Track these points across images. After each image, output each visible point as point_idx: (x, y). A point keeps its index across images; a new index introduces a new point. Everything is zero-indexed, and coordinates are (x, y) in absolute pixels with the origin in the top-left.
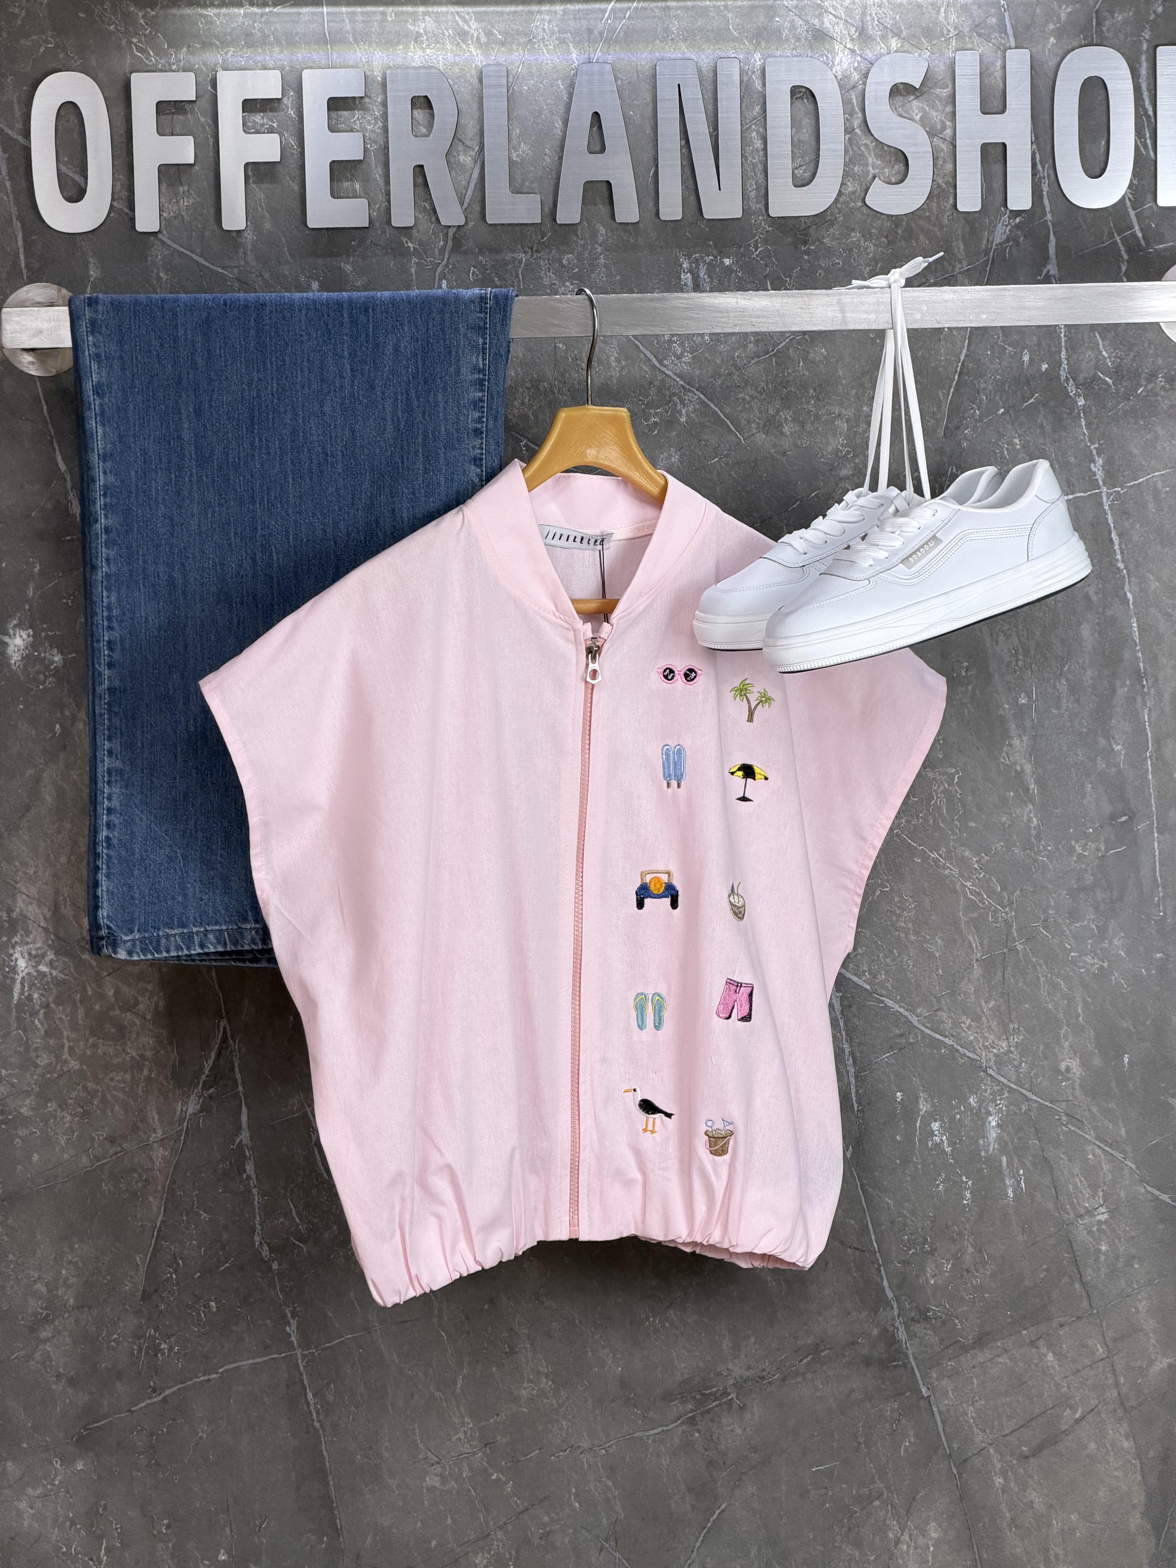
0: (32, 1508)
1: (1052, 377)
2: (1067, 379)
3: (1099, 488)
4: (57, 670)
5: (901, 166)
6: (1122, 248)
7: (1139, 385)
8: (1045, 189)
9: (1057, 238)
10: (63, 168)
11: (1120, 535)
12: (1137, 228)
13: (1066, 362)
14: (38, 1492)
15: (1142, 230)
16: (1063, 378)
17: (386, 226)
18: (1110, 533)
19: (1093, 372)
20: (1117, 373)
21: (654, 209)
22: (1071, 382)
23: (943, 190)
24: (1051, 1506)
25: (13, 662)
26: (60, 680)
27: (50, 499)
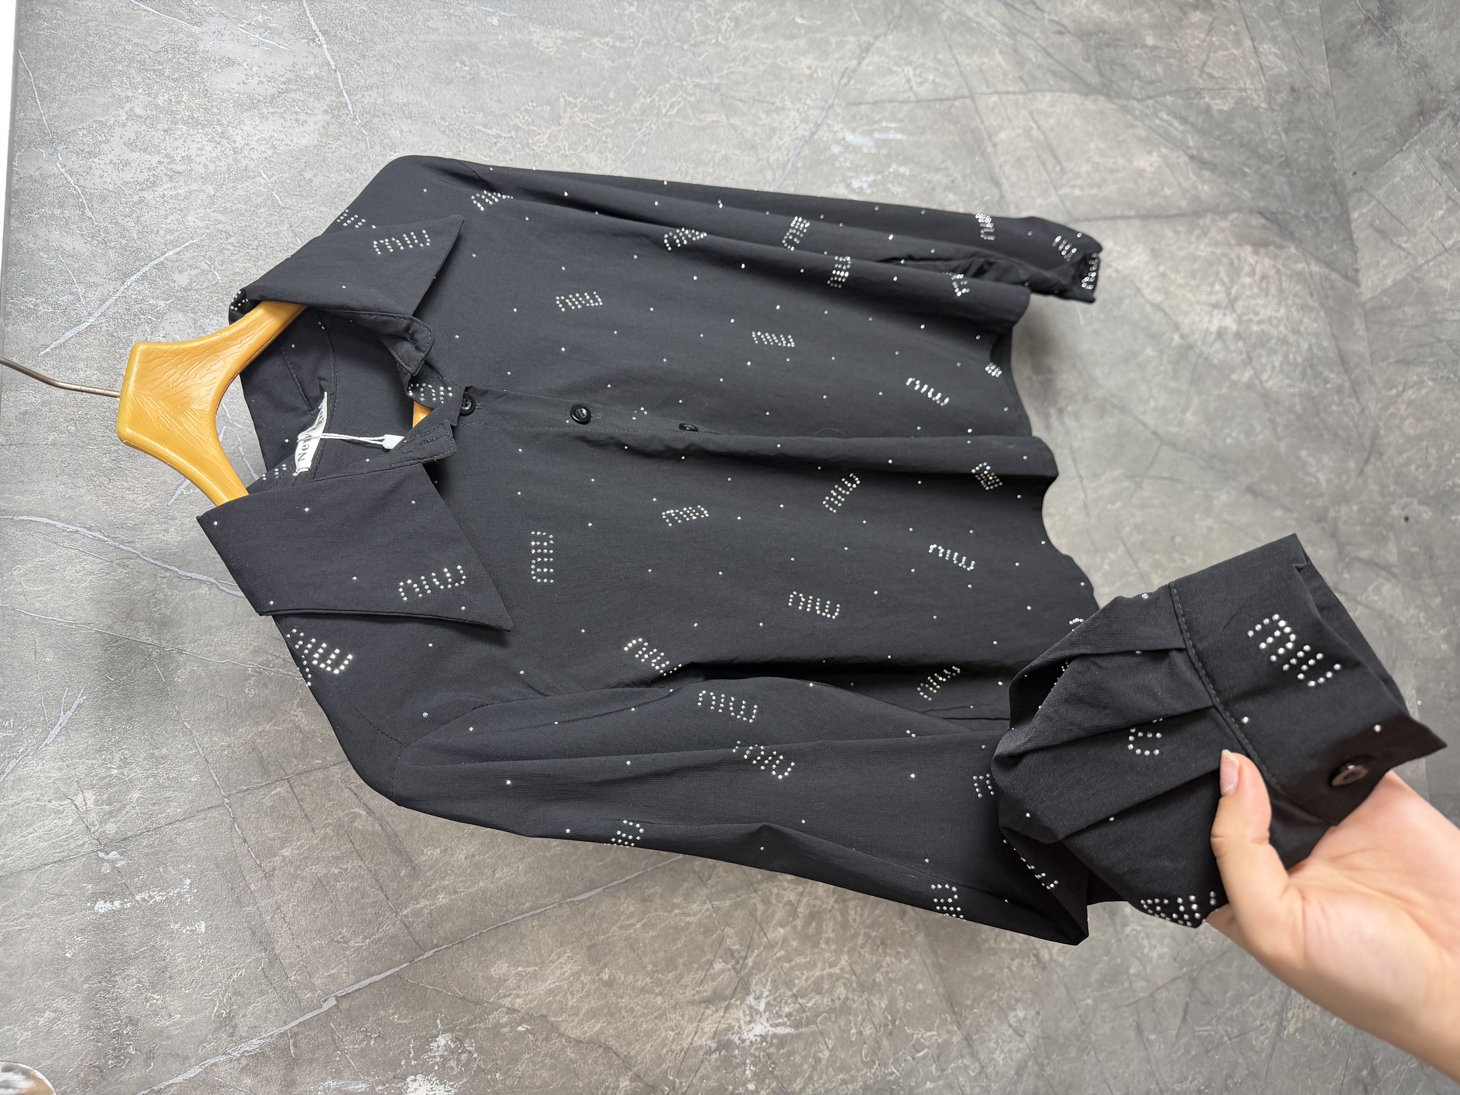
4: (456, 1039)
26: (468, 1033)
27: (239, 1080)
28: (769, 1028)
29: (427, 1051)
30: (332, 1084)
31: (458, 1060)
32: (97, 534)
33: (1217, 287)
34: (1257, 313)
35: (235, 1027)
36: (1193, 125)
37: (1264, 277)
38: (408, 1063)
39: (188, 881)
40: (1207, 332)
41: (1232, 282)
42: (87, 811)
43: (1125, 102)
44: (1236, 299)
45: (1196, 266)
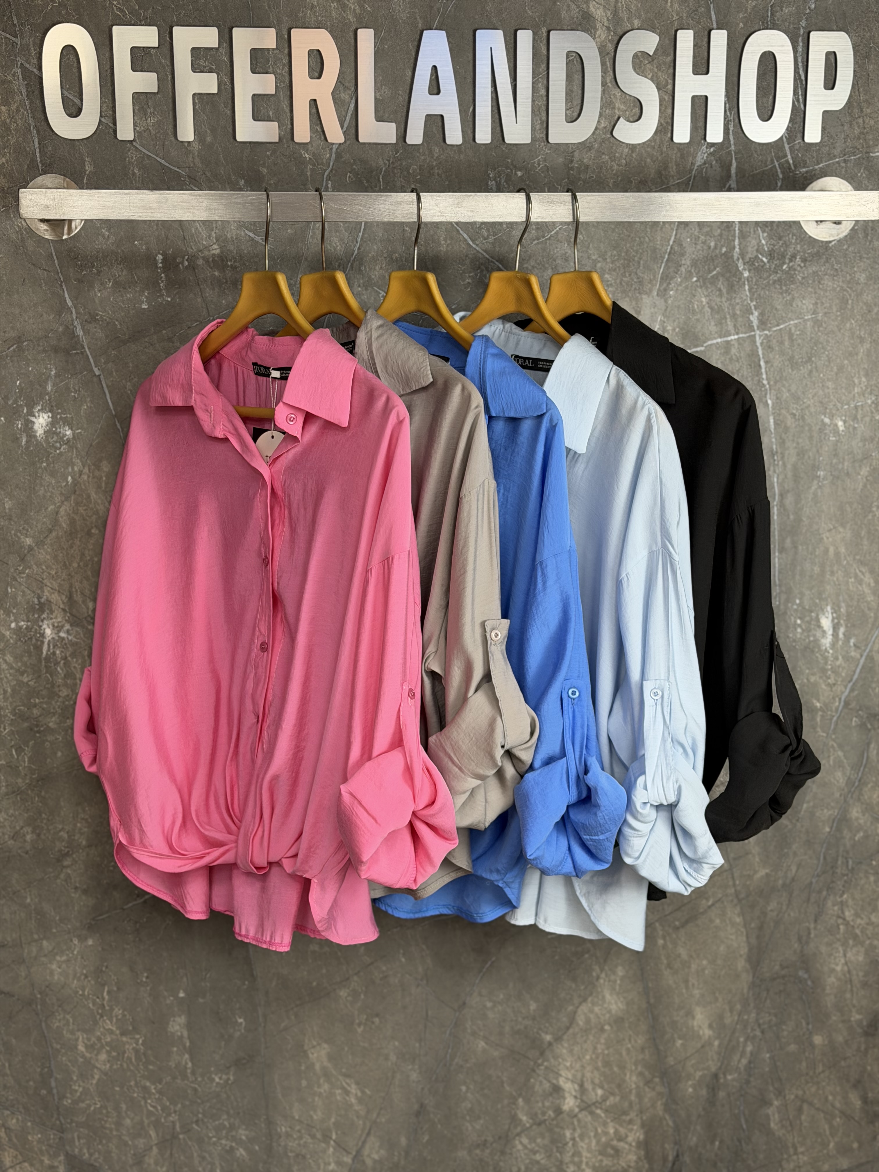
0: (60, 968)
1: (728, 256)
2: (738, 259)
3: (754, 331)
4: (68, 440)
5: (637, 110)
6: (779, 170)
7: (784, 263)
8: (731, 128)
9: (738, 163)
10: (66, 93)
11: (766, 362)
12: (789, 157)
13: (737, 247)
14: (64, 958)
15: (792, 158)
16: (735, 258)
17: (291, 142)
18: (759, 360)
19: (755, 253)
20: (771, 255)
21: (471, 136)
22: (741, 260)
23: (664, 128)
24: (691, 956)
25: (38, 434)
26: (71, 447)
27: (61, 325)
28: (48, 639)
29: (64, 424)
30: (53, 373)
31: (56, 442)
32: (356, 252)
33: (600, 1092)
34: (582, 1137)
35: (90, 323)
36: (748, 1082)
37: (617, 1152)
38: (59, 413)
39: (169, 299)
40: (558, 1075)
41: (606, 1111)
42: (209, 251)
43: (752, 1005)
44: (592, 1113)
45: (616, 1069)
